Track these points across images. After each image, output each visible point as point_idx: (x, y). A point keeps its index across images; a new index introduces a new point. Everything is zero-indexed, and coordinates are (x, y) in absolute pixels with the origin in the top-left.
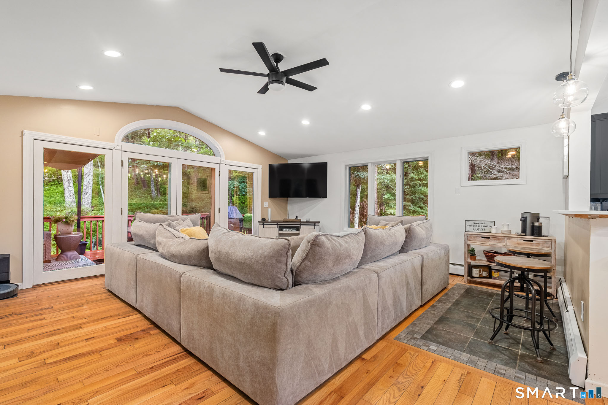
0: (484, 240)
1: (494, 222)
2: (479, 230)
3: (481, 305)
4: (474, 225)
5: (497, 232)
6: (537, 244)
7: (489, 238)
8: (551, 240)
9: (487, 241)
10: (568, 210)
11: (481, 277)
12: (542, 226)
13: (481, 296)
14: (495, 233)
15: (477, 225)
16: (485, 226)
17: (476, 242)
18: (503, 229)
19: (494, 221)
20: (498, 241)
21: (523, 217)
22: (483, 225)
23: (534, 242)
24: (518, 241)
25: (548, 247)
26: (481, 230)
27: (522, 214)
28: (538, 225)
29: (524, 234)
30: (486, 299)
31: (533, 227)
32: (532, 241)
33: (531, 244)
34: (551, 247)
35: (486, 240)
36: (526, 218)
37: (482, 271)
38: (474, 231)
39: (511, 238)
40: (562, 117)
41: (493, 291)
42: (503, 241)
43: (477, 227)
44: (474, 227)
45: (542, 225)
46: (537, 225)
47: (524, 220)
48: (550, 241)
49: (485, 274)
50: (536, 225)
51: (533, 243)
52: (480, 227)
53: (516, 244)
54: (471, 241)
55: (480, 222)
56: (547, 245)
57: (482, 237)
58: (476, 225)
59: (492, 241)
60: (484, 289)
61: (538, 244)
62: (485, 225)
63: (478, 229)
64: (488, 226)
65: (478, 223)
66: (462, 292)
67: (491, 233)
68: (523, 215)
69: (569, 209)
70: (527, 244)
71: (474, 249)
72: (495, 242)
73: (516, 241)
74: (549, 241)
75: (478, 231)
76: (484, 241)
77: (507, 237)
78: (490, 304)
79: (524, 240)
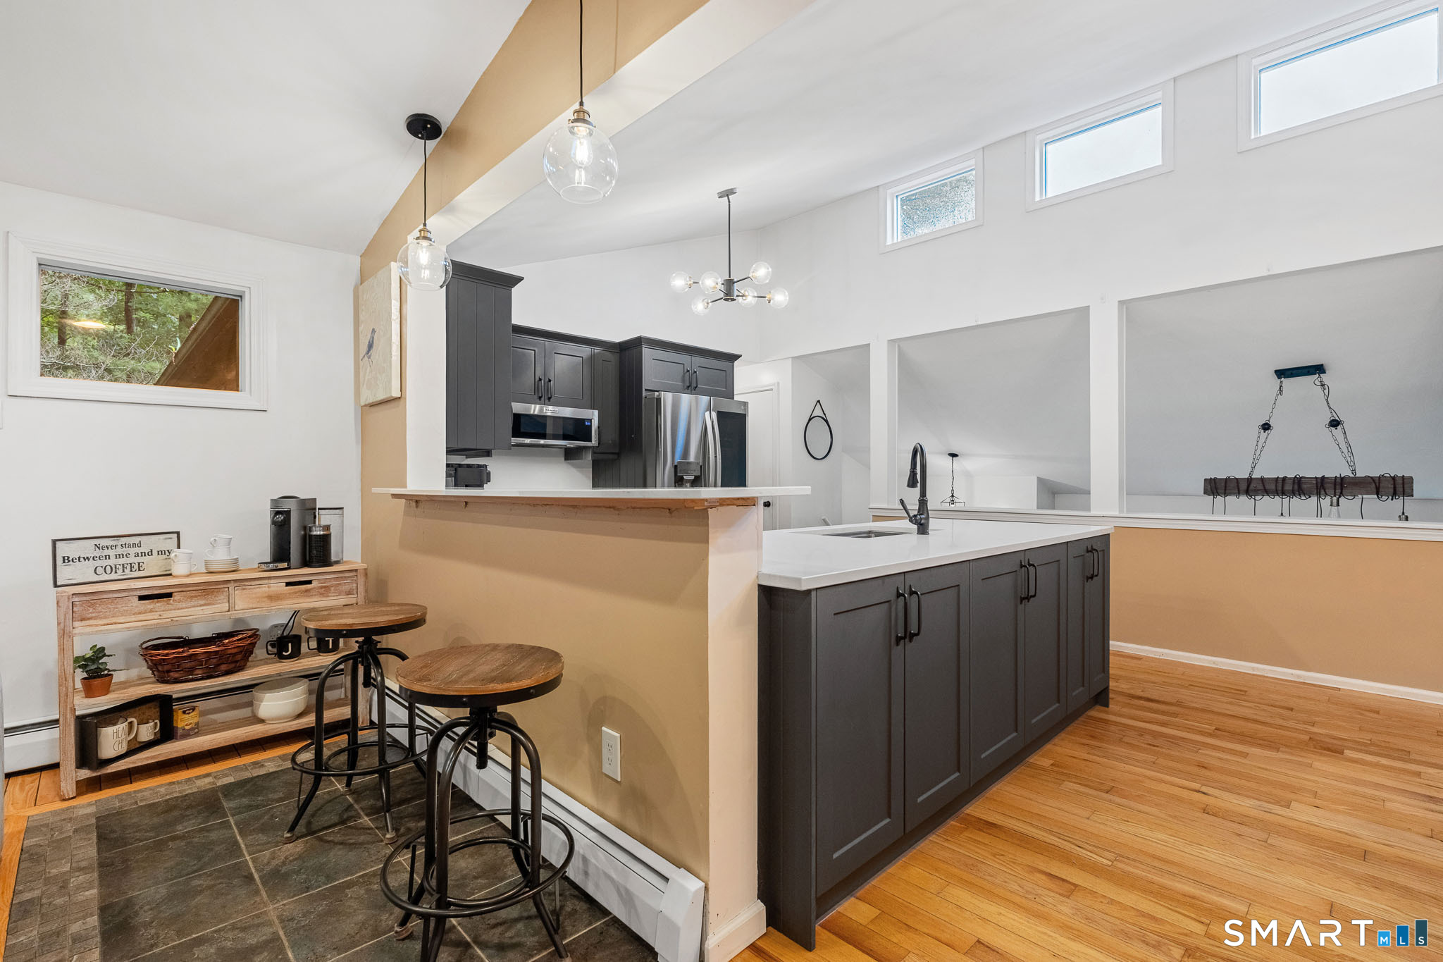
0: (152, 607)
1: (176, 535)
2: (120, 572)
3: (220, 870)
4: (98, 553)
5: (194, 570)
6: (321, 587)
7: (169, 595)
8: (356, 570)
9: (163, 608)
10: (406, 487)
11: (136, 748)
12: (330, 534)
13: (180, 829)
14: (189, 573)
15: (111, 552)
16: (143, 554)
17: (114, 620)
18: (211, 558)
19: (178, 533)
20: (203, 602)
21: (278, 513)
22: (132, 551)
23: (314, 584)
24: (272, 589)
25: (349, 593)
26: (127, 571)
27: (275, 502)
28: (322, 533)
29: (285, 565)
30: (208, 830)
31: (307, 539)
32: (309, 582)
33: (307, 591)
34: (355, 592)
35: (159, 604)
36: (288, 513)
37: (138, 724)
38: (96, 578)
39: (249, 583)
40: (422, 235)
41: (199, 783)
42: (222, 597)
43: (112, 562)
44: (98, 563)
45: (332, 530)
46: (318, 533)
47: (281, 524)
48: (354, 574)
49: (147, 732)
50: (315, 533)
51: (314, 588)
52: (121, 561)
53: (266, 599)
54: (91, 622)
55: (123, 540)
56: (347, 588)
57: (142, 598)
58: (106, 552)
59: (184, 605)
60: (162, 790)
61: (325, 587)
62: (144, 549)
63: (113, 569)
64: (155, 553)
65: (114, 543)
66: (88, 850)
67: (171, 575)
68: (277, 507)
69: (408, 486)
70: (296, 593)
71: (103, 649)
72: (194, 607)
73: (265, 589)
74: (351, 574)
75: (113, 576)
76: (151, 611)
77: (235, 581)
78: (243, 846)
79: (288, 584)
